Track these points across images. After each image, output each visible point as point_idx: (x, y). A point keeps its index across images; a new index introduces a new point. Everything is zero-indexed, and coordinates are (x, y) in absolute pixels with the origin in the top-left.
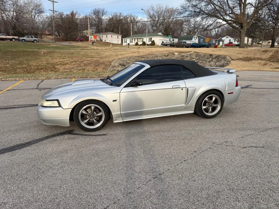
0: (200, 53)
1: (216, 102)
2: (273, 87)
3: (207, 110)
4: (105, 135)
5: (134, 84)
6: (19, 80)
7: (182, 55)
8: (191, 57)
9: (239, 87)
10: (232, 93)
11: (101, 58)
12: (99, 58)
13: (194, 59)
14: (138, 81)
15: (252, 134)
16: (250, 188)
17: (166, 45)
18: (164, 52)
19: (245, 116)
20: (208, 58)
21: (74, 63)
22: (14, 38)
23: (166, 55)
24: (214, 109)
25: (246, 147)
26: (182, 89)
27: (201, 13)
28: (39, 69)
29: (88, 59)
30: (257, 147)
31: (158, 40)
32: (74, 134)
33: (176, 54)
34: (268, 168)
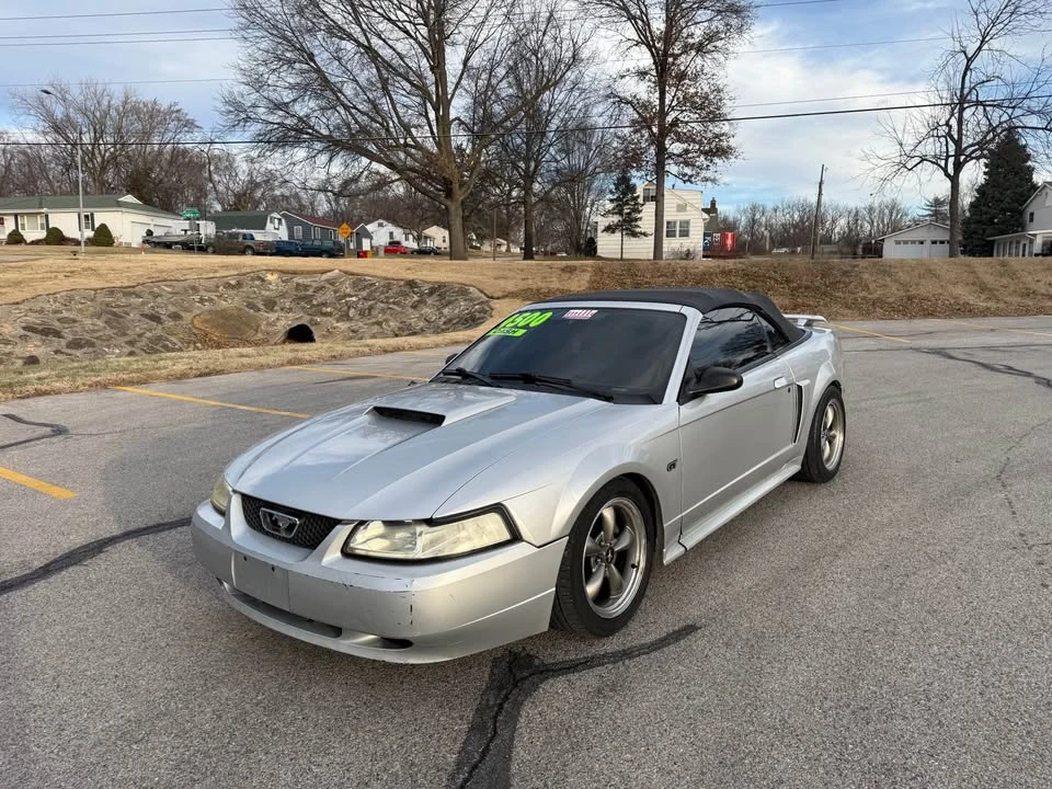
0: (368, 275)
4: (694, 628)
7: (298, 285)
8: (335, 292)
13: (354, 299)
17: (168, 246)
18: (216, 271)
20: (405, 295)
23: (233, 282)
26: (789, 391)
31: (127, 224)
33: (270, 277)
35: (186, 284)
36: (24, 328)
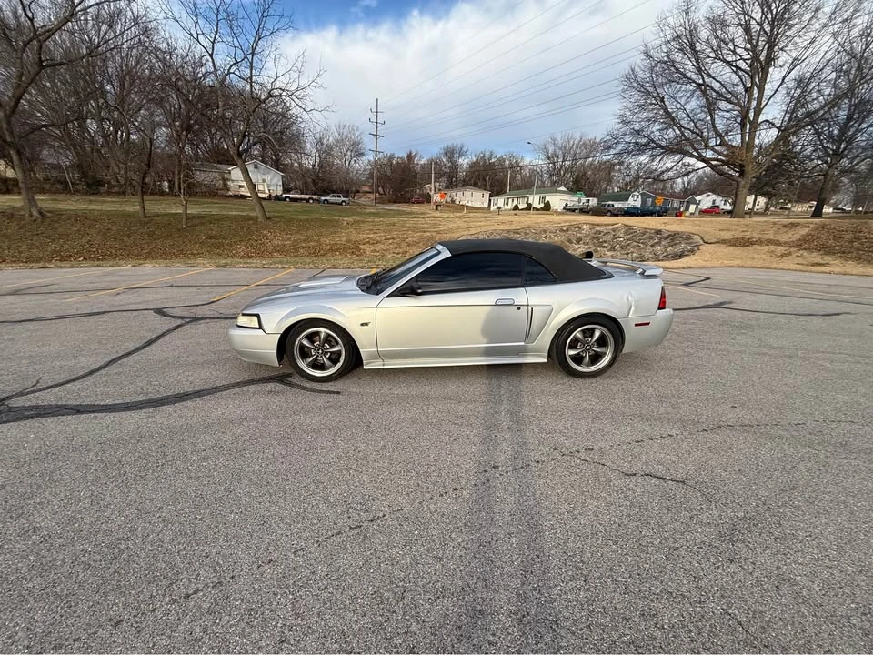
0: (636, 227)
1: (602, 342)
2: (788, 310)
3: (578, 359)
4: (338, 393)
5: (409, 291)
6: (289, 268)
7: (597, 231)
8: (614, 235)
9: (668, 311)
10: (648, 324)
11: (438, 232)
12: (434, 234)
13: (622, 239)
14: (415, 285)
15: (671, 436)
17: (574, 210)
19: (677, 381)
20: (652, 238)
21: (391, 241)
24: (596, 358)
25: (635, 475)
26: (519, 309)
27: (651, 146)
28: (333, 250)
29: (416, 235)
30: (664, 479)
31: (558, 201)
32: (286, 384)
33: (584, 227)
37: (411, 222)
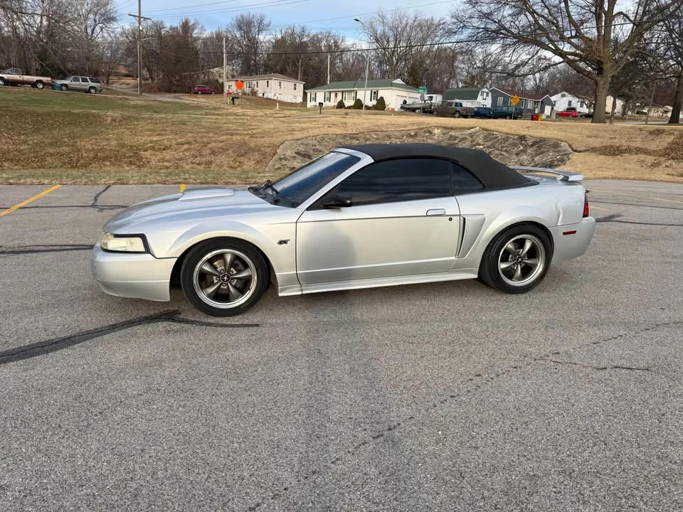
0: (497, 131)
1: (533, 253)
2: (674, 222)
3: (509, 273)
4: (257, 325)
5: (333, 202)
6: (50, 184)
7: (451, 136)
8: (472, 142)
9: (590, 219)
10: (574, 232)
11: (252, 136)
12: (247, 137)
13: (481, 147)
14: (342, 195)
15: (621, 336)
16: (612, 469)
17: (414, 110)
18: (406, 126)
19: (603, 290)
20: (515, 145)
21: (186, 147)
22: (41, 82)
23: (412, 134)
24: (527, 270)
25: (605, 368)
26: (451, 219)
27: (502, 34)
28: (100, 158)
29: (221, 138)
30: (631, 369)
31: (394, 97)
32: (180, 321)
33: (436, 131)
34: (660, 422)
35: (386, 133)
36: (296, 153)
37: (209, 120)
